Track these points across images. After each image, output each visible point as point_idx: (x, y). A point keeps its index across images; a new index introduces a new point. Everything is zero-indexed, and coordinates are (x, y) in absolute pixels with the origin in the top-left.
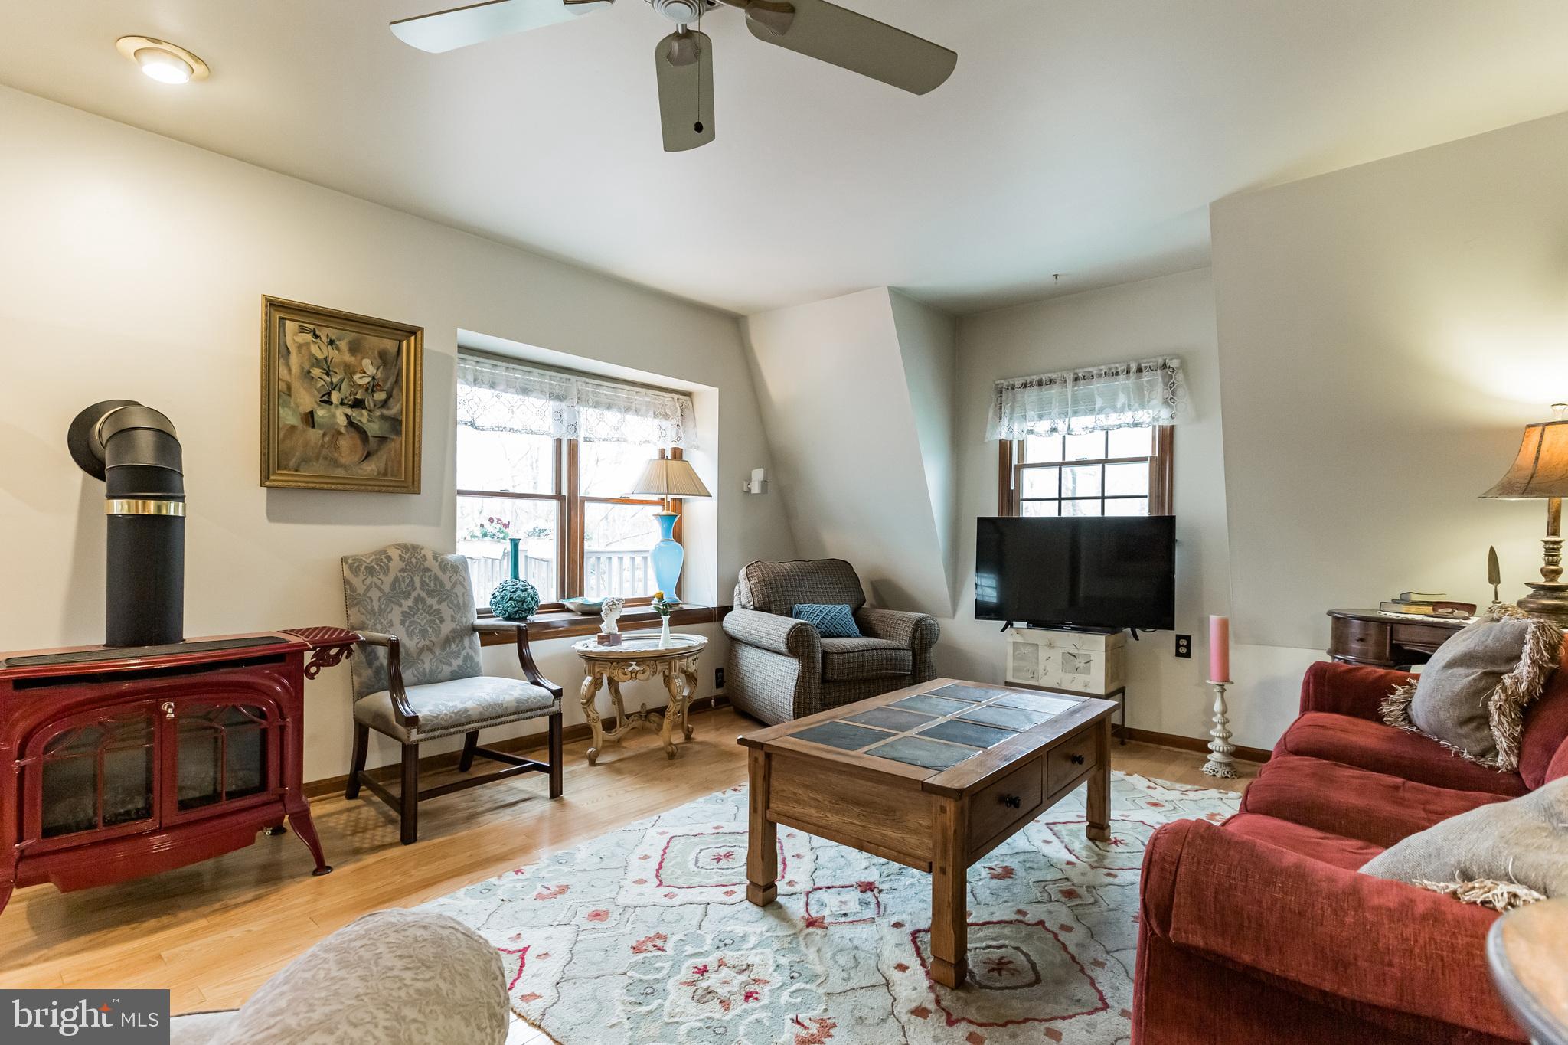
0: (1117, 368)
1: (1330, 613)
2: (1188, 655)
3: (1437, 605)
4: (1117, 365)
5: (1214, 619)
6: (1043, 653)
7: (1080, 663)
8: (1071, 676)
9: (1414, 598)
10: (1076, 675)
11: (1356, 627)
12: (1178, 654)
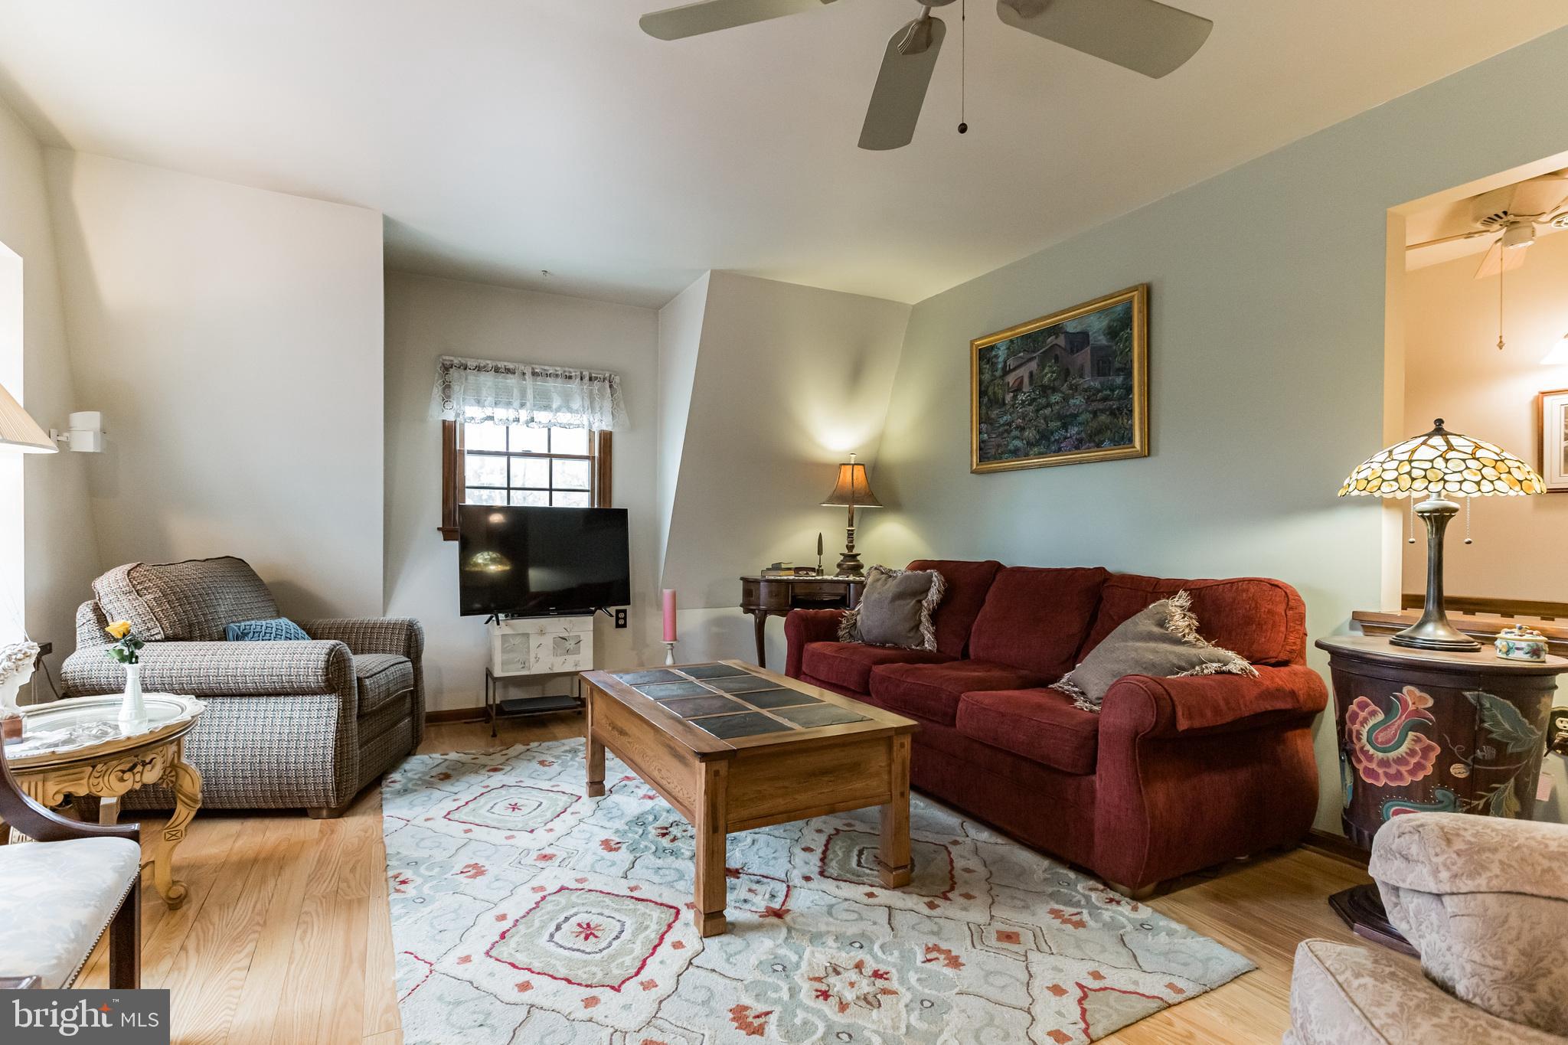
0: (570, 372)
1: (742, 579)
2: (624, 626)
3: (797, 570)
4: (571, 370)
5: (667, 592)
6: (534, 642)
7: (570, 645)
8: (562, 658)
9: (783, 566)
10: (567, 657)
11: (763, 589)
12: (618, 626)
